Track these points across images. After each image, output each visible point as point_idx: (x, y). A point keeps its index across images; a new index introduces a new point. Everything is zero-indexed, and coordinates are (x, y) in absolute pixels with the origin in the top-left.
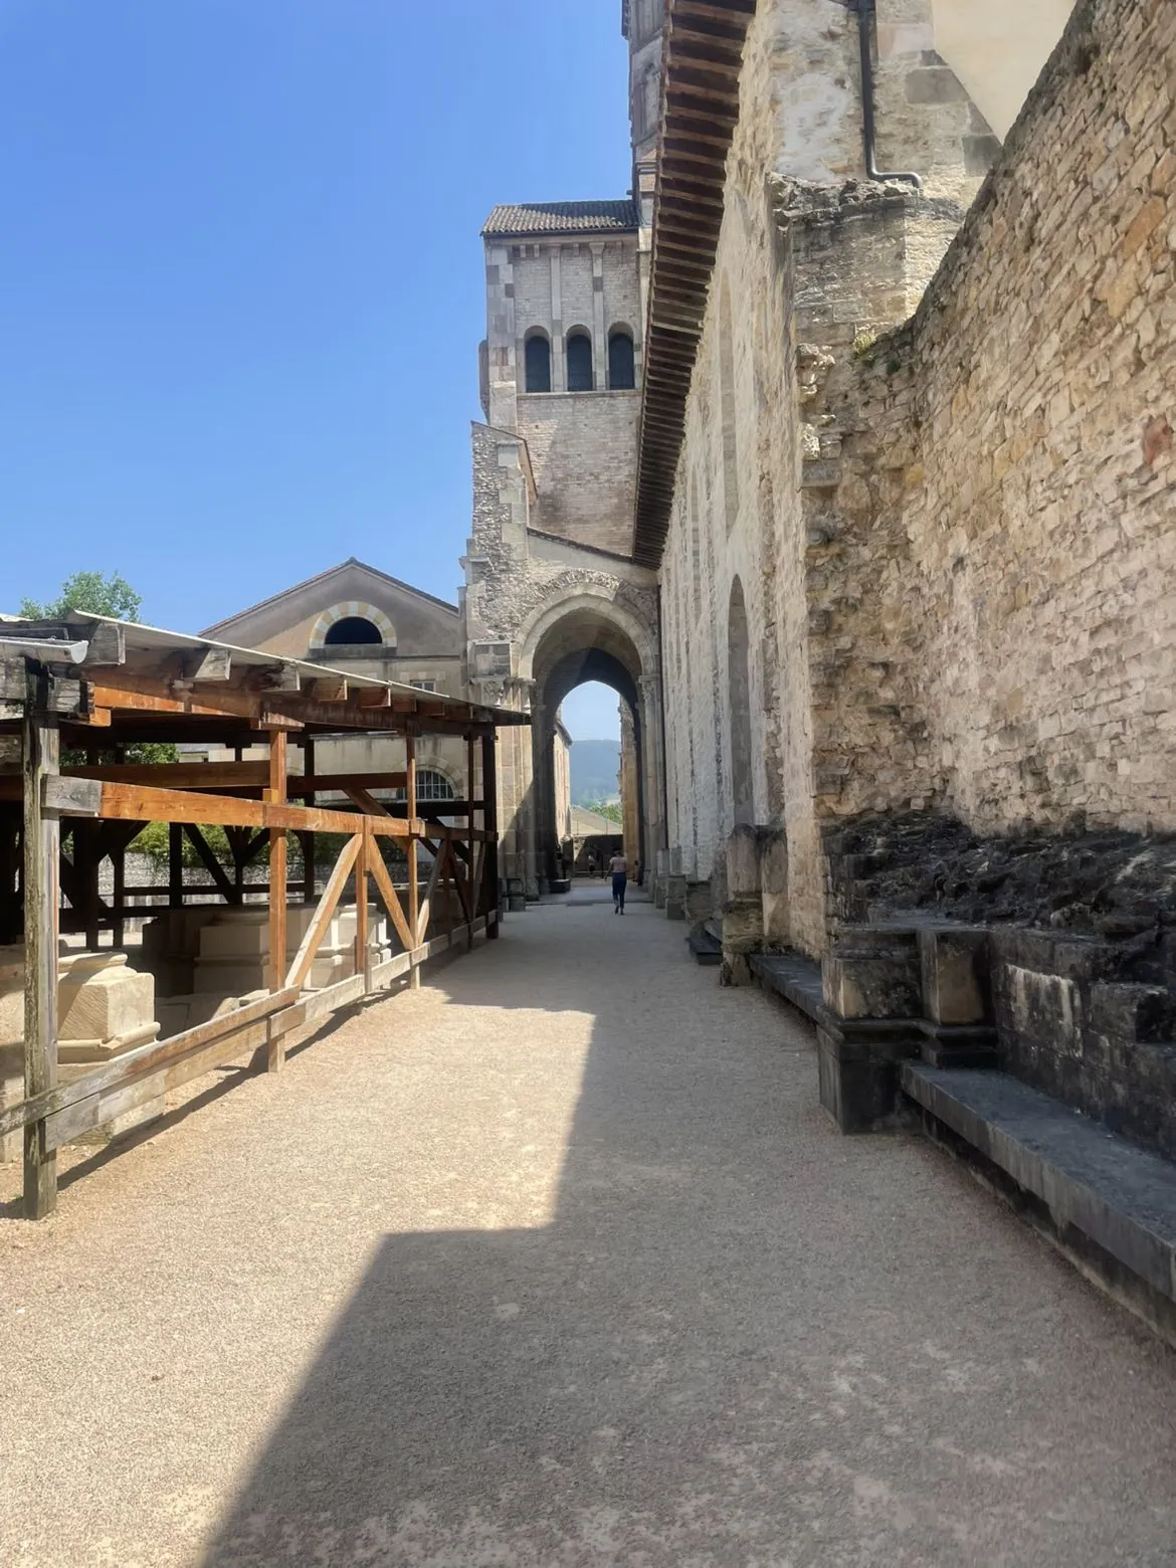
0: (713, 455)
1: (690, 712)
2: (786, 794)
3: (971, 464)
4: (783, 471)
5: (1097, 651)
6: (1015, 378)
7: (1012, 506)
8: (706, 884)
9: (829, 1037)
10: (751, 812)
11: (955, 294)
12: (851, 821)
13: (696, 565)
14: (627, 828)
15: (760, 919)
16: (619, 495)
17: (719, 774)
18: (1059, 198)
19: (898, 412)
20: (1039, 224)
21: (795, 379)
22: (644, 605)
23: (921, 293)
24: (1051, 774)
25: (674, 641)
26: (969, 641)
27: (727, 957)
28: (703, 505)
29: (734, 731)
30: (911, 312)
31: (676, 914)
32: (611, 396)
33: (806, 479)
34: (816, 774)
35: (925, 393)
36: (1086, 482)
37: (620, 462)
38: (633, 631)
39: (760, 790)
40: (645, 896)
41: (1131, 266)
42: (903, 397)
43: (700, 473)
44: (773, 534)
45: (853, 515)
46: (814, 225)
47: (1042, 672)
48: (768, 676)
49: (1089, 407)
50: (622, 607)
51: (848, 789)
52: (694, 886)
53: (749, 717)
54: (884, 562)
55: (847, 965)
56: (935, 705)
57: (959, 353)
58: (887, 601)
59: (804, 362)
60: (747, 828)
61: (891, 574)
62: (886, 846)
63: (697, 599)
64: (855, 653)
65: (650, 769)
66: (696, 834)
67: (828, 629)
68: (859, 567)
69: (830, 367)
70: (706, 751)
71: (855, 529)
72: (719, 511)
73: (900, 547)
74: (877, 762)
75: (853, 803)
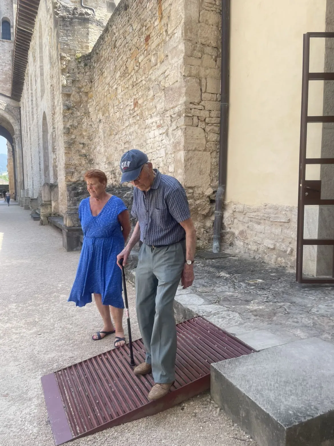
0: (37, 72)
1: (31, 149)
2: (58, 175)
3: (103, 96)
4: (57, 86)
5: (125, 148)
6: (111, 79)
7: (111, 110)
8: (36, 199)
9: (65, 232)
10: (49, 179)
11: (100, 51)
12: (74, 183)
13: (32, 104)
14: (10, 182)
15: (51, 208)
16: (6, 75)
17: (40, 168)
18: (120, 38)
19: (87, 77)
20: (116, 43)
21: (60, 62)
22: (16, 113)
23: (93, 46)
24: (117, 174)
25: (25, 126)
26: (102, 140)
27: (42, 218)
28: (34, 87)
29: (44, 156)
30: (90, 50)
31: (27, 208)
32: (3, 41)
33: (63, 91)
34: (66, 171)
35: (93, 74)
36: (124, 109)
37: (6, 64)
38: (12, 121)
39: (51, 173)
40: (17, 203)
41: (132, 62)
42: (88, 74)
43: (33, 76)
44: (54, 103)
45: (75, 103)
46: (65, 19)
47: (115, 151)
48: (53, 142)
49: (125, 92)
50: (7, 112)
51: (74, 175)
52: (32, 200)
53: (48, 152)
54: (83, 117)
55: (69, 215)
56: (95, 155)
57: (100, 67)
58: (84, 127)
59: (62, 58)
60: (47, 184)
61: (85, 120)
62: (82, 189)
63: (33, 115)
64: (76, 140)
65: (18, 165)
66: (33, 185)
67: (69, 133)
68: (77, 117)
69: (69, 61)
70: (36, 161)
71: (76, 107)
72: (39, 90)
73: (87, 113)
74: (81, 168)
75: (75, 179)
